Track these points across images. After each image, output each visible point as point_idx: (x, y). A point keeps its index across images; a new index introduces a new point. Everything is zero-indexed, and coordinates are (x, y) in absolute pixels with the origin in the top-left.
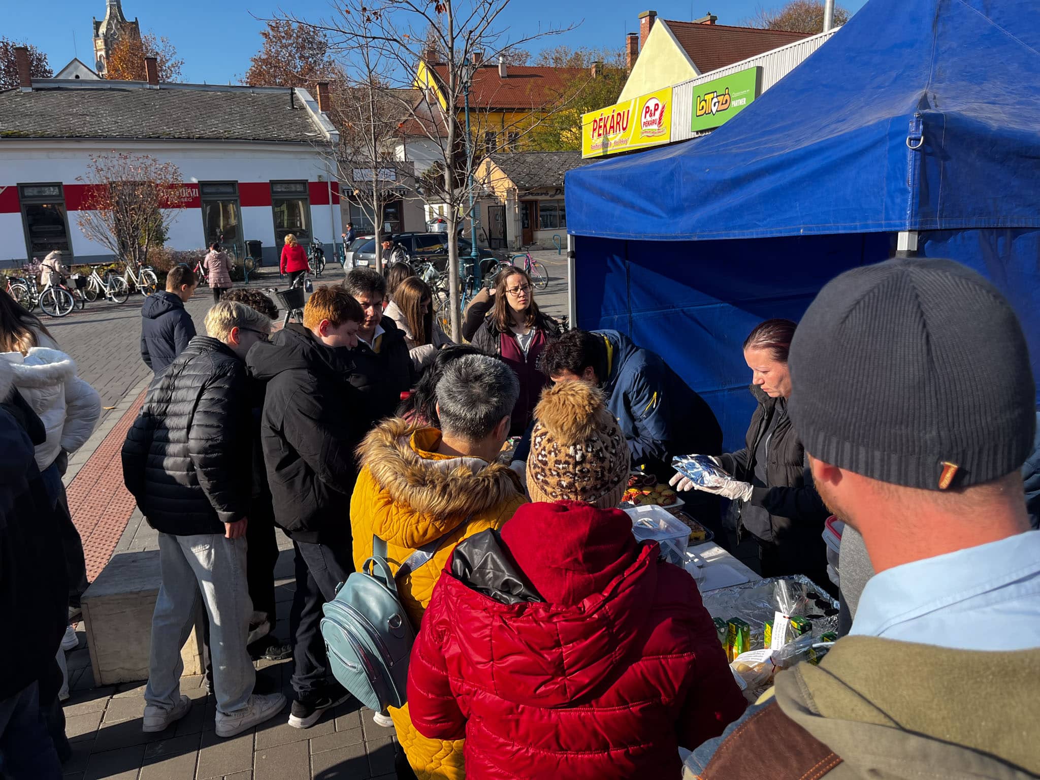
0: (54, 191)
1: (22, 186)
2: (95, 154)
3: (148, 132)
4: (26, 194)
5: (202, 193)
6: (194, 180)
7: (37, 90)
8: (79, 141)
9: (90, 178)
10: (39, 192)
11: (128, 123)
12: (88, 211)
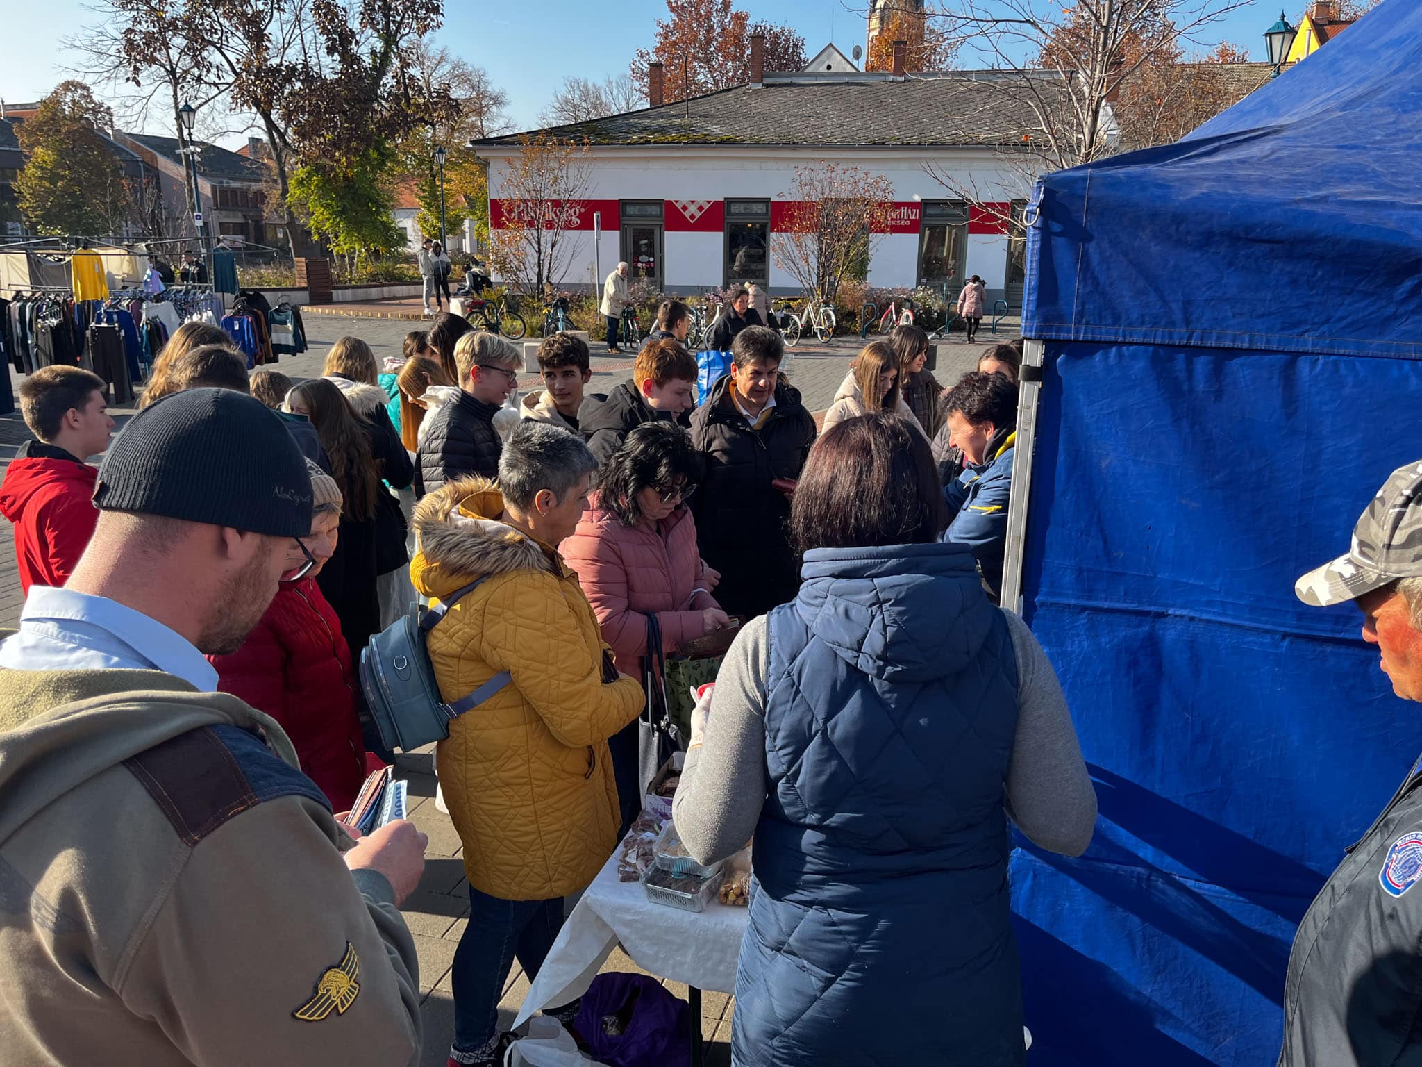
0: (760, 208)
1: (729, 201)
2: (802, 165)
3: (873, 136)
4: (732, 211)
5: (923, 214)
6: (917, 198)
7: (768, 86)
8: (795, 149)
9: (791, 194)
10: (745, 209)
11: (856, 126)
12: (783, 234)
